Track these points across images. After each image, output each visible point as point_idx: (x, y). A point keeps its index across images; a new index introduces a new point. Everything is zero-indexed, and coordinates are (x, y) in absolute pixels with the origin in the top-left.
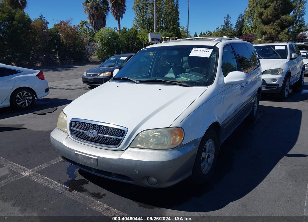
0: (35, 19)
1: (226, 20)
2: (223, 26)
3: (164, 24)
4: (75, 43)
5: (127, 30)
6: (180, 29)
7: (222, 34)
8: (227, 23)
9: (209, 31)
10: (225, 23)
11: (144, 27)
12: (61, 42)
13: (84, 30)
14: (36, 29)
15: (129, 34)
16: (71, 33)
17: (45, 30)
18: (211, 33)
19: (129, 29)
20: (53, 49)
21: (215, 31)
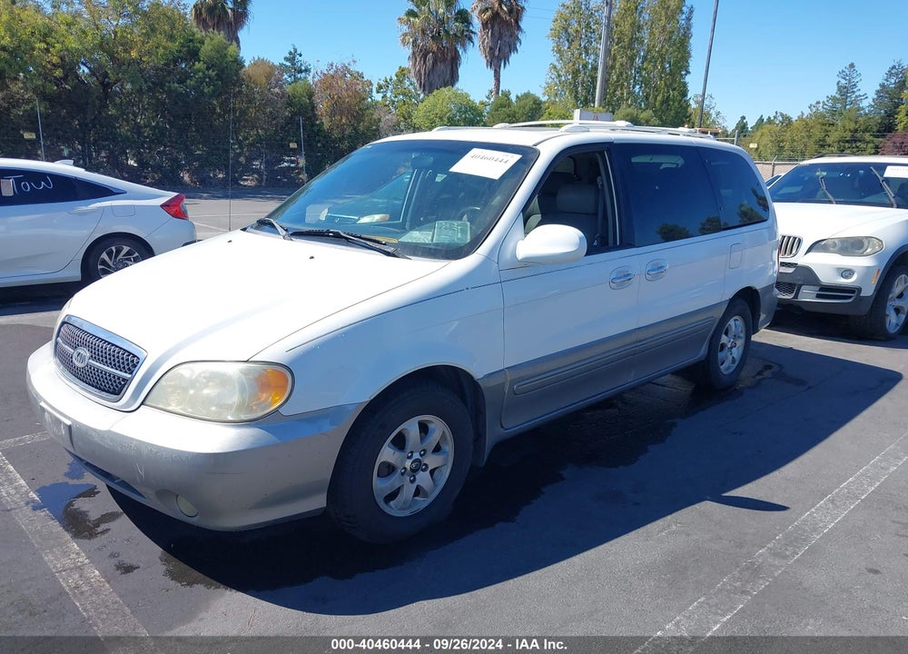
0: (256, 59)
1: (843, 82)
2: (834, 99)
3: (638, 87)
4: (355, 129)
5: (513, 98)
6: (692, 102)
7: (824, 125)
8: (845, 91)
9: (782, 115)
10: (839, 89)
11: (577, 92)
12: (317, 125)
13: (404, 94)
14: (253, 85)
15: (517, 110)
16: (347, 100)
17: (277, 90)
18: (789, 119)
19: (519, 95)
20: (292, 141)
21: (803, 114)
